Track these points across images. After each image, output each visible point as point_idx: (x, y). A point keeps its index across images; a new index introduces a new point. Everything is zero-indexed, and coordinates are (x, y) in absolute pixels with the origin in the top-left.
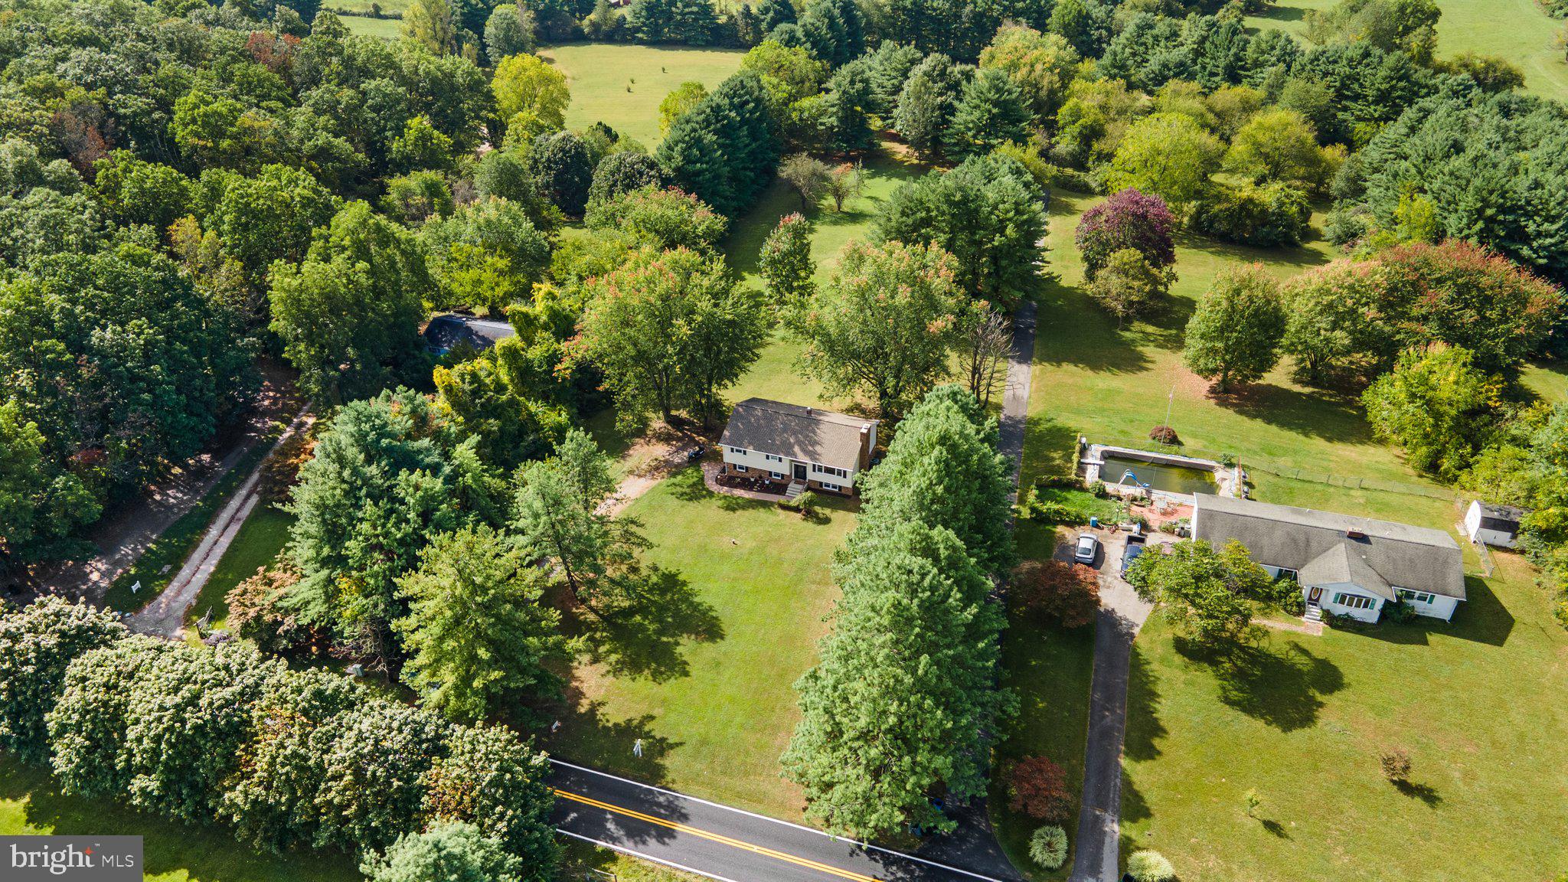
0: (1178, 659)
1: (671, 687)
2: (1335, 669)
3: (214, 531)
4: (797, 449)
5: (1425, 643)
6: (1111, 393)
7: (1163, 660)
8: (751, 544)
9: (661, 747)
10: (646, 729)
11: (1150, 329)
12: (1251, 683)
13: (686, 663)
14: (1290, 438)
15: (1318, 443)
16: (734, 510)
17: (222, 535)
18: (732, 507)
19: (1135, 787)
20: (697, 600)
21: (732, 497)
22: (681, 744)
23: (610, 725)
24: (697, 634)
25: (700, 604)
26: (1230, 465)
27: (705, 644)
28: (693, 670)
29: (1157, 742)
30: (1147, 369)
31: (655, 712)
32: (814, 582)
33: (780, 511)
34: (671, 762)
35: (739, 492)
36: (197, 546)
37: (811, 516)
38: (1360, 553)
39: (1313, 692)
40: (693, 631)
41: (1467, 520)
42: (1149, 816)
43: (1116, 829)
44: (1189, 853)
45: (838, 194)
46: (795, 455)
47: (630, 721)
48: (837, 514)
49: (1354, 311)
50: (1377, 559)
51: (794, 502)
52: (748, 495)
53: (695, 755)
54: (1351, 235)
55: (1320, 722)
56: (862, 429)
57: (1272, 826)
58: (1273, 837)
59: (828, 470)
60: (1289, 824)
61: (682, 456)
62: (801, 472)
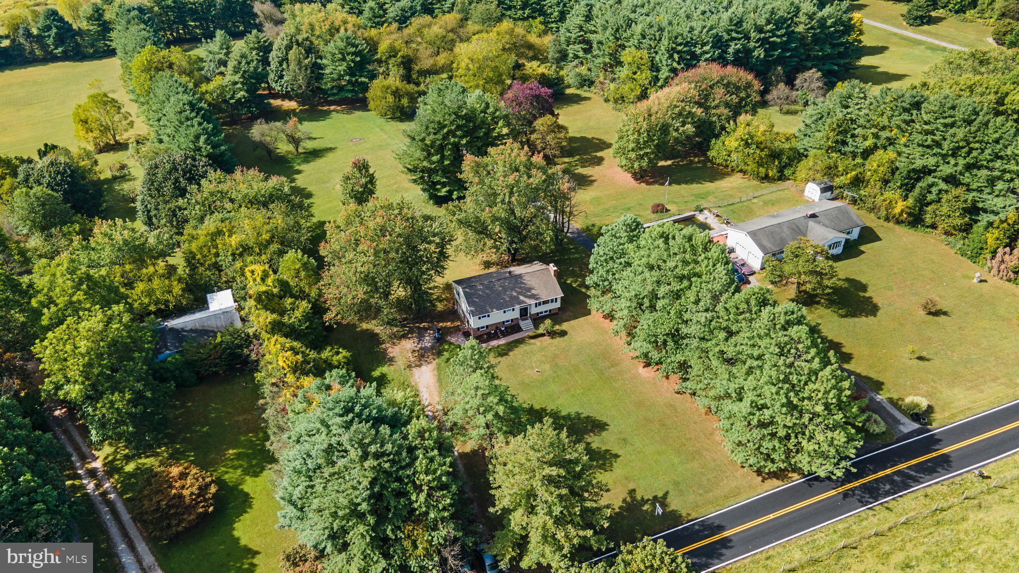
1: (619, 468)
2: (853, 280)
4: (522, 298)
5: (863, 252)
6: (597, 201)
8: (547, 367)
9: (662, 501)
10: (639, 498)
11: (566, 160)
12: (839, 303)
13: (607, 451)
14: (695, 187)
15: (708, 186)
16: (506, 354)
18: (503, 352)
19: (863, 374)
20: (563, 414)
21: (493, 347)
22: (667, 493)
23: (617, 510)
24: (592, 431)
25: (569, 415)
26: (701, 211)
27: (604, 434)
28: (615, 450)
29: (844, 350)
30: (594, 181)
31: (631, 487)
32: (609, 368)
33: (532, 341)
34: (675, 504)
35: (494, 343)
37: (552, 334)
38: (819, 223)
39: (862, 294)
40: (587, 432)
41: (806, 193)
42: (882, 384)
43: (881, 397)
44: (915, 391)
45: (295, 141)
46: (523, 302)
47: (624, 501)
48: (565, 326)
49: (690, 112)
50: (827, 222)
51: (541, 330)
52: (502, 341)
53: (681, 493)
54: (585, 80)
55: (879, 305)
56: (552, 268)
57: (920, 358)
58: (926, 362)
59: (545, 302)
60: (924, 354)
61: (428, 341)
62: (524, 312)
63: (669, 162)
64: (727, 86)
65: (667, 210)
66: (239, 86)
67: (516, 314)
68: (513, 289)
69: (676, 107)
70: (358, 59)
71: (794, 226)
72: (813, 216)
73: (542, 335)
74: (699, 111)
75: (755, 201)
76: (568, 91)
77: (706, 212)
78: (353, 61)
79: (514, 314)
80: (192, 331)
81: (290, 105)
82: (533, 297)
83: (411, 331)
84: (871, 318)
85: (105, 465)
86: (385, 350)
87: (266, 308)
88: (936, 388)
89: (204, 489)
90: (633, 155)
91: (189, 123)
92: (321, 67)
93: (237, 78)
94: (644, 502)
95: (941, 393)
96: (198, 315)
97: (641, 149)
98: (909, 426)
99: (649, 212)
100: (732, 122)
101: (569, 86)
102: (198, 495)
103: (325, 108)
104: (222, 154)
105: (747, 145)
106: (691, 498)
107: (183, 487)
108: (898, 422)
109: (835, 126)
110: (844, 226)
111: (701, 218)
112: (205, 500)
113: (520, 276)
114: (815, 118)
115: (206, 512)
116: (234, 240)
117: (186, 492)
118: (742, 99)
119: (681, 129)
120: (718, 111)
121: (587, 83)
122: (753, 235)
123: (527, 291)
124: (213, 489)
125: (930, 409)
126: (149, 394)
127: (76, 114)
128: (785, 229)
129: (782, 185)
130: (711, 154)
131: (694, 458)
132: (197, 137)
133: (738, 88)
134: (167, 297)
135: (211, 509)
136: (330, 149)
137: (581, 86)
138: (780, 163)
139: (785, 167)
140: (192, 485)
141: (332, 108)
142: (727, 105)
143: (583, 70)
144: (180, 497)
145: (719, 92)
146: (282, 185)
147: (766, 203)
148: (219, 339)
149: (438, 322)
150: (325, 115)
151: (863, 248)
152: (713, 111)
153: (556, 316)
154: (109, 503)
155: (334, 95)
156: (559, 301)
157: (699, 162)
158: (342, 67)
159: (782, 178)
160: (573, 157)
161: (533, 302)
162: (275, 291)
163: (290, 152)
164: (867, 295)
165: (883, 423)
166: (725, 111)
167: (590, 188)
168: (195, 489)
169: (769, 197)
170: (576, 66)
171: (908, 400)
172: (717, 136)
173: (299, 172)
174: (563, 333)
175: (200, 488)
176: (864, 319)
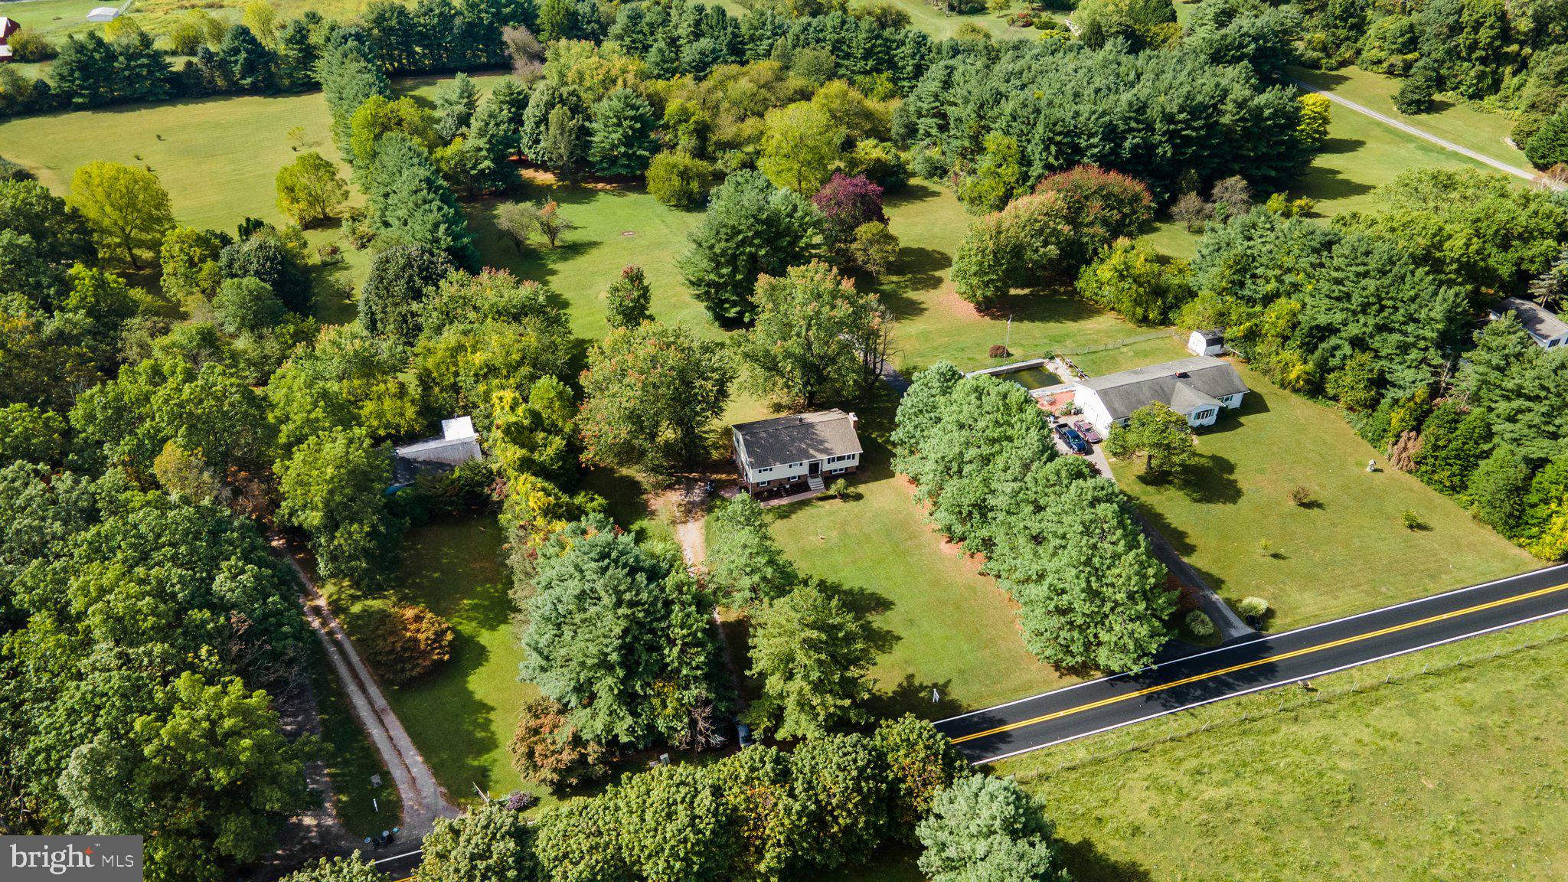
0: (1151, 489)
1: (899, 651)
2: (1221, 458)
3: (375, 732)
4: (811, 451)
5: (1242, 425)
6: (925, 336)
7: (1145, 493)
8: (834, 534)
9: (943, 689)
10: (917, 684)
11: (895, 278)
12: (1195, 485)
13: (888, 632)
14: (1053, 328)
15: (1070, 326)
16: (787, 517)
17: (387, 730)
18: (784, 514)
19: (1204, 571)
20: (845, 587)
21: (774, 507)
22: (949, 681)
24: (874, 610)
25: (852, 589)
26: (1052, 358)
27: (888, 613)
28: (898, 631)
29: (1188, 541)
30: (926, 309)
31: (910, 671)
32: (906, 540)
33: (821, 503)
34: (956, 693)
35: (775, 503)
36: (378, 750)
37: (845, 497)
38: (1190, 384)
39: (1226, 476)
40: (869, 609)
41: (1190, 345)
42: (1223, 582)
43: (1217, 597)
44: (1258, 591)
45: (551, 231)
46: (813, 456)
47: (900, 685)
48: (861, 489)
49: (1055, 229)
50: (1199, 384)
51: (832, 492)
52: (785, 501)
53: (966, 682)
54: (936, 168)
55: (1244, 490)
56: (852, 417)
57: (1276, 556)
58: (1282, 561)
59: (840, 458)
60: (1282, 551)
61: (697, 494)
62: (814, 468)
63: (1026, 291)
64: (1106, 198)
65: (1009, 355)
66: (484, 153)
67: (804, 470)
68: (802, 440)
69: (1036, 221)
70: (638, 125)
71: (1157, 387)
72: (1184, 376)
73: (833, 497)
74: (1066, 229)
75: (1125, 349)
76: (913, 181)
77: (1058, 360)
78: (631, 127)
79: (801, 469)
80: (425, 462)
81: (545, 178)
82: (826, 451)
83: (678, 482)
84: (1230, 506)
85: (329, 604)
86: (647, 501)
87: (515, 442)
88: (1284, 591)
89: (440, 635)
90: (975, 281)
91: (427, 207)
92: (589, 133)
93: (482, 142)
94: (922, 688)
95: (1289, 596)
96: (432, 445)
97: (986, 274)
98: (1241, 629)
99: (987, 355)
100: (1106, 247)
101: (913, 175)
102: (434, 641)
103: (590, 186)
104: (464, 248)
105: (1122, 277)
106: (975, 688)
107: (418, 631)
108: (1229, 624)
109: (1231, 262)
110: (1220, 391)
111: (1050, 367)
112: (441, 647)
113: (811, 425)
114: (1211, 248)
115: (441, 660)
116: (479, 358)
117: (421, 637)
118: (1125, 216)
119: (1042, 250)
120: (1091, 231)
121: (939, 172)
122: (1104, 394)
123: (819, 444)
124: (449, 636)
125: (1270, 613)
126: (382, 529)
127: (281, 179)
128: (1145, 390)
129: (1163, 331)
130: (1080, 284)
131: (986, 646)
132: (436, 226)
133: (1121, 202)
134: (398, 420)
135: (446, 657)
136: (593, 244)
137: (930, 175)
138: (1164, 303)
139: (1171, 308)
140: (427, 630)
141: (600, 185)
142: (1105, 222)
143: (934, 153)
144: (416, 640)
145: (1096, 204)
146: (536, 293)
147: (1137, 354)
148: (457, 474)
149: (713, 473)
150: (589, 196)
151: (1242, 420)
152: (1086, 230)
153: (852, 476)
154: (338, 644)
155: (604, 169)
156: (857, 458)
157: (1064, 293)
158: (616, 136)
159: (1165, 321)
160: (904, 274)
161: (825, 457)
162: (526, 422)
163: (542, 245)
164: (1232, 477)
165: (1211, 625)
166: (1100, 230)
167: (918, 319)
168: (431, 634)
169: (1143, 346)
170: (927, 147)
171: (1246, 601)
172: (1089, 263)
173: (553, 273)
174: (859, 497)
175: (436, 633)
176: (1221, 505)
